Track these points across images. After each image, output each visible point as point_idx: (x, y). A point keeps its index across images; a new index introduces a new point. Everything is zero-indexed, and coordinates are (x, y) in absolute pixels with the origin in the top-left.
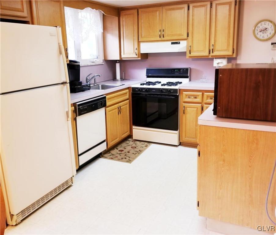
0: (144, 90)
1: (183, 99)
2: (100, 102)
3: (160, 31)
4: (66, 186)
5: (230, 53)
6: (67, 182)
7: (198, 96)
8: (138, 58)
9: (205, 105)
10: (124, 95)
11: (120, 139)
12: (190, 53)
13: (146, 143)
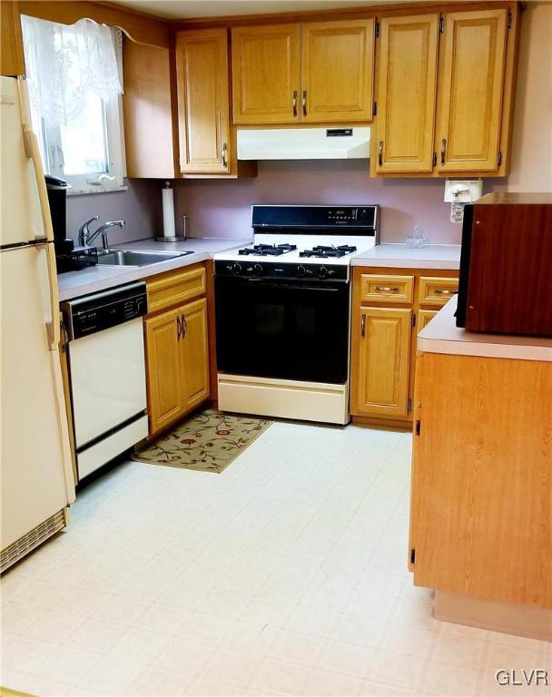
0: (251, 269)
1: (361, 293)
2: (129, 300)
3: (295, 95)
4: (48, 534)
5: (490, 165)
6: (50, 521)
7: (403, 284)
8: (230, 174)
9: (420, 311)
10: (193, 283)
11: (184, 411)
12: (381, 163)
13: (257, 421)
